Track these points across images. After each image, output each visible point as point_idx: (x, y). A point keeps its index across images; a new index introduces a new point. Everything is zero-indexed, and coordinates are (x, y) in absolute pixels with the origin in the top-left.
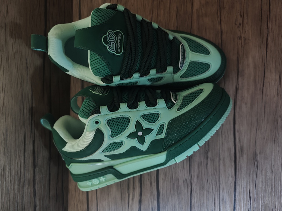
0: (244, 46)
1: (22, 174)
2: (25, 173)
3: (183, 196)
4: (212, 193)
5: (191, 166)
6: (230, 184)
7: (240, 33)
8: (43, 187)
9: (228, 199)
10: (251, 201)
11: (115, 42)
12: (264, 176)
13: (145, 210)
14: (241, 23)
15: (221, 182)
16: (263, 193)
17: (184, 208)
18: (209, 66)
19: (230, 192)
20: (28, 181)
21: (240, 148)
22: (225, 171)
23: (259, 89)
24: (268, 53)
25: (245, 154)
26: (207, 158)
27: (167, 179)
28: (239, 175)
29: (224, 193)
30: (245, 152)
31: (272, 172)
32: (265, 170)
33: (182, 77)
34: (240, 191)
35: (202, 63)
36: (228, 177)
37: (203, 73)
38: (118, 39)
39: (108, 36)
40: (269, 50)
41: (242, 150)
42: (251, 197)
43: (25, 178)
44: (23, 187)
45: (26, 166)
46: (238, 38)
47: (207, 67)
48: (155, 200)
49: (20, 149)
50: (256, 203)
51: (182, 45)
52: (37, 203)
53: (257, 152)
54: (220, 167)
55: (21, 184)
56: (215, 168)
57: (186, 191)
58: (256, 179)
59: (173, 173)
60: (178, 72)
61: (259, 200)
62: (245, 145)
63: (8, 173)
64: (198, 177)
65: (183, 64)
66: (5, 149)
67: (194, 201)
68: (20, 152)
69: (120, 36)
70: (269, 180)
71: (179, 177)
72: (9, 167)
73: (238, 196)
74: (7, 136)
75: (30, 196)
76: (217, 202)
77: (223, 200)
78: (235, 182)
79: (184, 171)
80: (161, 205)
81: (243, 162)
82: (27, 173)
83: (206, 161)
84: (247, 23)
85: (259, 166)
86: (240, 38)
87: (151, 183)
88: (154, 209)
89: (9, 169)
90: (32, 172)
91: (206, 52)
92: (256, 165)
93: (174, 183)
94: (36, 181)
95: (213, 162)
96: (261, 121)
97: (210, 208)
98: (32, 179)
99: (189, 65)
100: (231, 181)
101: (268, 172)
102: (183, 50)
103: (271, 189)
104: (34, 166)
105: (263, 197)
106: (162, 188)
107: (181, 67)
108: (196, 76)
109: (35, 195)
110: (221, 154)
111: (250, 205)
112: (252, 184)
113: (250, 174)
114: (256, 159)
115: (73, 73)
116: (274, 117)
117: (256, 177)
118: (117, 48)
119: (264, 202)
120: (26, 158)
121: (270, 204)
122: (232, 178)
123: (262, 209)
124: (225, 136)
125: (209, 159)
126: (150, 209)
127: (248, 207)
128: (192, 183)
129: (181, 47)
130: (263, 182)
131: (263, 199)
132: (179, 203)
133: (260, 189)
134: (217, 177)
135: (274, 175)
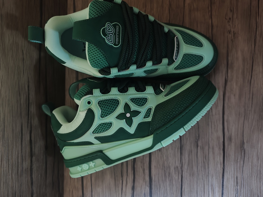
0: (233, 40)
1: (19, 164)
2: (22, 163)
3: (174, 183)
4: (201, 179)
5: (182, 154)
6: (219, 170)
7: (230, 27)
8: (39, 176)
9: (216, 184)
10: (238, 187)
11: (113, 34)
12: (250, 164)
13: (138, 196)
14: (231, 17)
15: (210, 169)
16: (249, 179)
17: (175, 193)
18: (202, 58)
19: (218, 178)
20: (25, 170)
21: (229, 137)
22: (214, 159)
23: (247, 81)
24: (256, 46)
25: (233, 143)
26: (197, 146)
27: (159, 167)
28: (227, 162)
29: (212, 179)
30: (233, 140)
31: (258, 160)
32: (251, 157)
33: (176, 68)
34: (228, 178)
35: (196, 55)
36: (217, 164)
37: (196, 65)
38: (116, 31)
39: (106, 28)
40: (257, 44)
41: (230, 139)
42: (238, 183)
43: (22, 167)
44: (21, 176)
45: (23, 156)
46: (228, 32)
47: (201, 59)
48: (147, 186)
49: (17, 140)
50: (243, 188)
51: (177, 38)
52: (35, 191)
53: (244, 140)
54: (210, 154)
55: (18, 173)
56: (204, 156)
57: (177, 178)
58: (243, 166)
59: (165, 161)
60: (173, 64)
61: (246, 186)
62: (233, 134)
63: (6, 163)
64: (189, 164)
65: (177, 56)
66: (3, 140)
67: (185, 187)
68: (17, 142)
69: (117, 29)
70: (255, 167)
71: (170, 164)
72: (7, 157)
73: (226, 182)
74: (4, 126)
75: (28, 185)
76: (206, 187)
77: (212, 185)
78: (223, 169)
79: (175, 158)
80: (153, 191)
81: (231, 150)
82: (24, 163)
83: (196, 149)
84: (237, 17)
85: (246, 154)
86: (230, 32)
87: (144, 170)
88: (146, 194)
89: (7, 160)
90: (29, 161)
91: (200, 45)
92: (243, 153)
93: (165, 170)
94: (33, 170)
95: (203, 150)
96: (249, 112)
97: (199, 194)
98: (29, 168)
99: (183, 57)
100: (219, 168)
101: (254, 159)
102: (177, 43)
103: (256, 175)
104: (31, 156)
105: (249, 183)
106: (154, 175)
107: (176, 59)
108: (190, 68)
109: (32, 183)
110: (210, 143)
111: (237, 191)
112: (239, 171)
113: (237, 162)
114: (243, 148)
115: (69, 65)
116: (260, 108)
117: (243, 164)
118: (115, 40)
119: (250, 188)
120: (23, 148)
121: (256, 190)
122: (220, 165)
123: (248, 194)
124: (215, 126)
125: (199, 148)
126: (143, 195)
127: (235, 192)
128: (183, 170)
129: (176, 39)
130: (249, 169)
131: (249, 185)
132: (171, 189)
133: (247, 175)
134: (206, 165)
135: (260, 162)
